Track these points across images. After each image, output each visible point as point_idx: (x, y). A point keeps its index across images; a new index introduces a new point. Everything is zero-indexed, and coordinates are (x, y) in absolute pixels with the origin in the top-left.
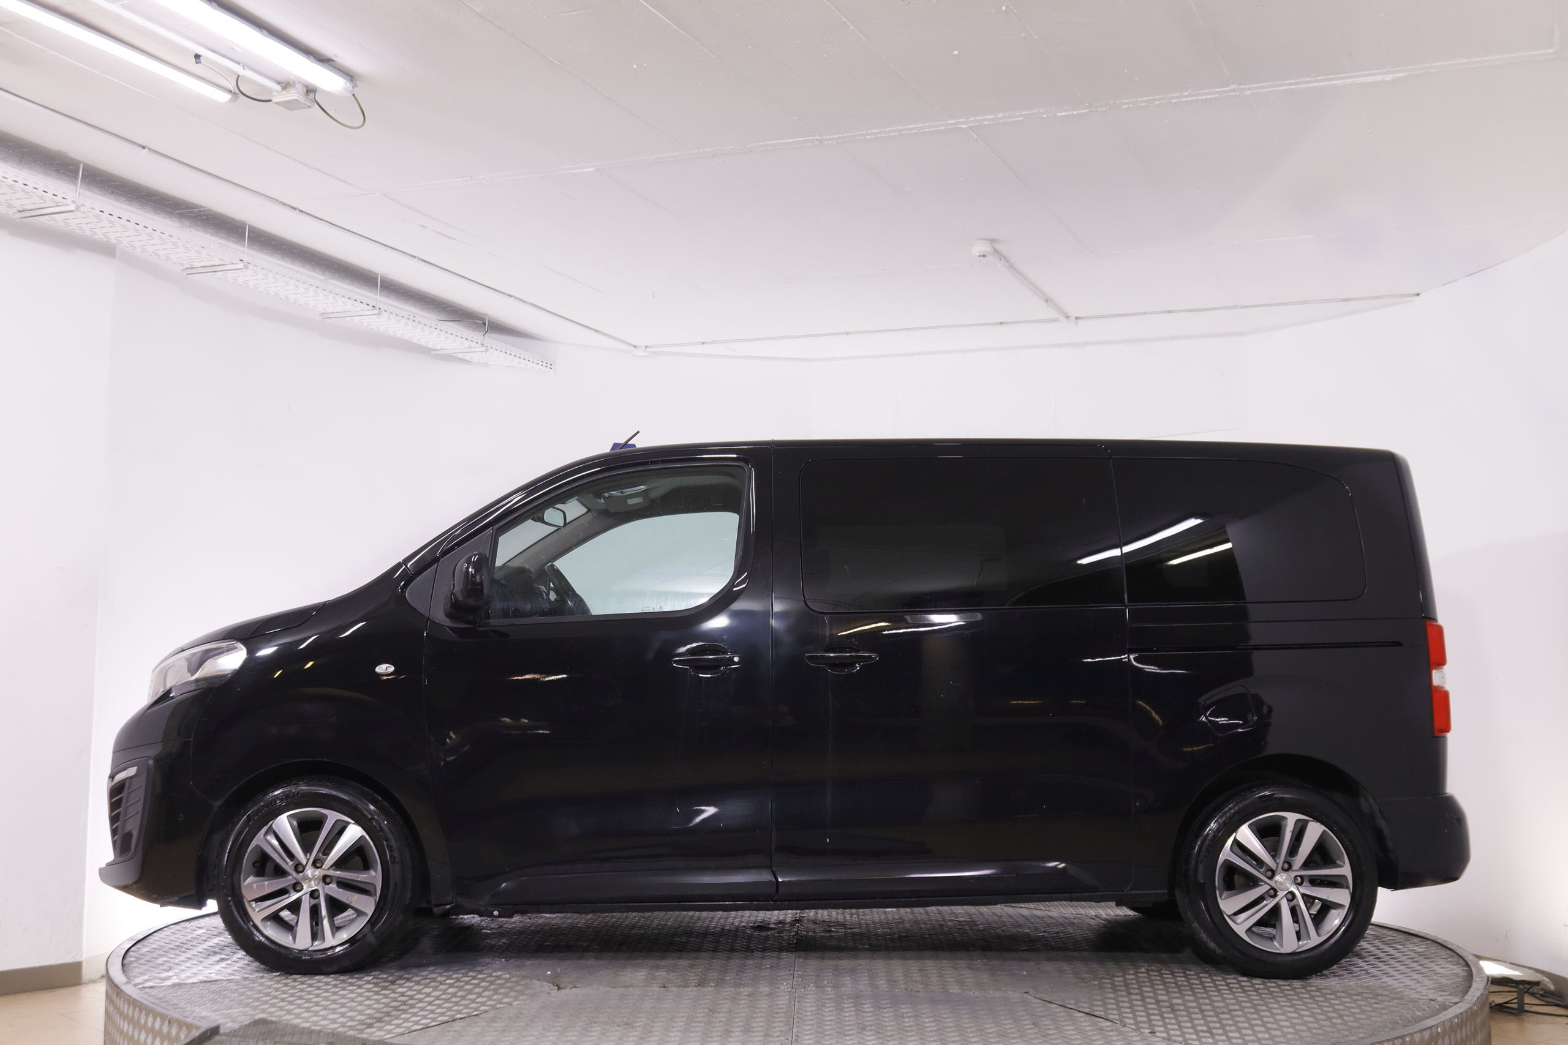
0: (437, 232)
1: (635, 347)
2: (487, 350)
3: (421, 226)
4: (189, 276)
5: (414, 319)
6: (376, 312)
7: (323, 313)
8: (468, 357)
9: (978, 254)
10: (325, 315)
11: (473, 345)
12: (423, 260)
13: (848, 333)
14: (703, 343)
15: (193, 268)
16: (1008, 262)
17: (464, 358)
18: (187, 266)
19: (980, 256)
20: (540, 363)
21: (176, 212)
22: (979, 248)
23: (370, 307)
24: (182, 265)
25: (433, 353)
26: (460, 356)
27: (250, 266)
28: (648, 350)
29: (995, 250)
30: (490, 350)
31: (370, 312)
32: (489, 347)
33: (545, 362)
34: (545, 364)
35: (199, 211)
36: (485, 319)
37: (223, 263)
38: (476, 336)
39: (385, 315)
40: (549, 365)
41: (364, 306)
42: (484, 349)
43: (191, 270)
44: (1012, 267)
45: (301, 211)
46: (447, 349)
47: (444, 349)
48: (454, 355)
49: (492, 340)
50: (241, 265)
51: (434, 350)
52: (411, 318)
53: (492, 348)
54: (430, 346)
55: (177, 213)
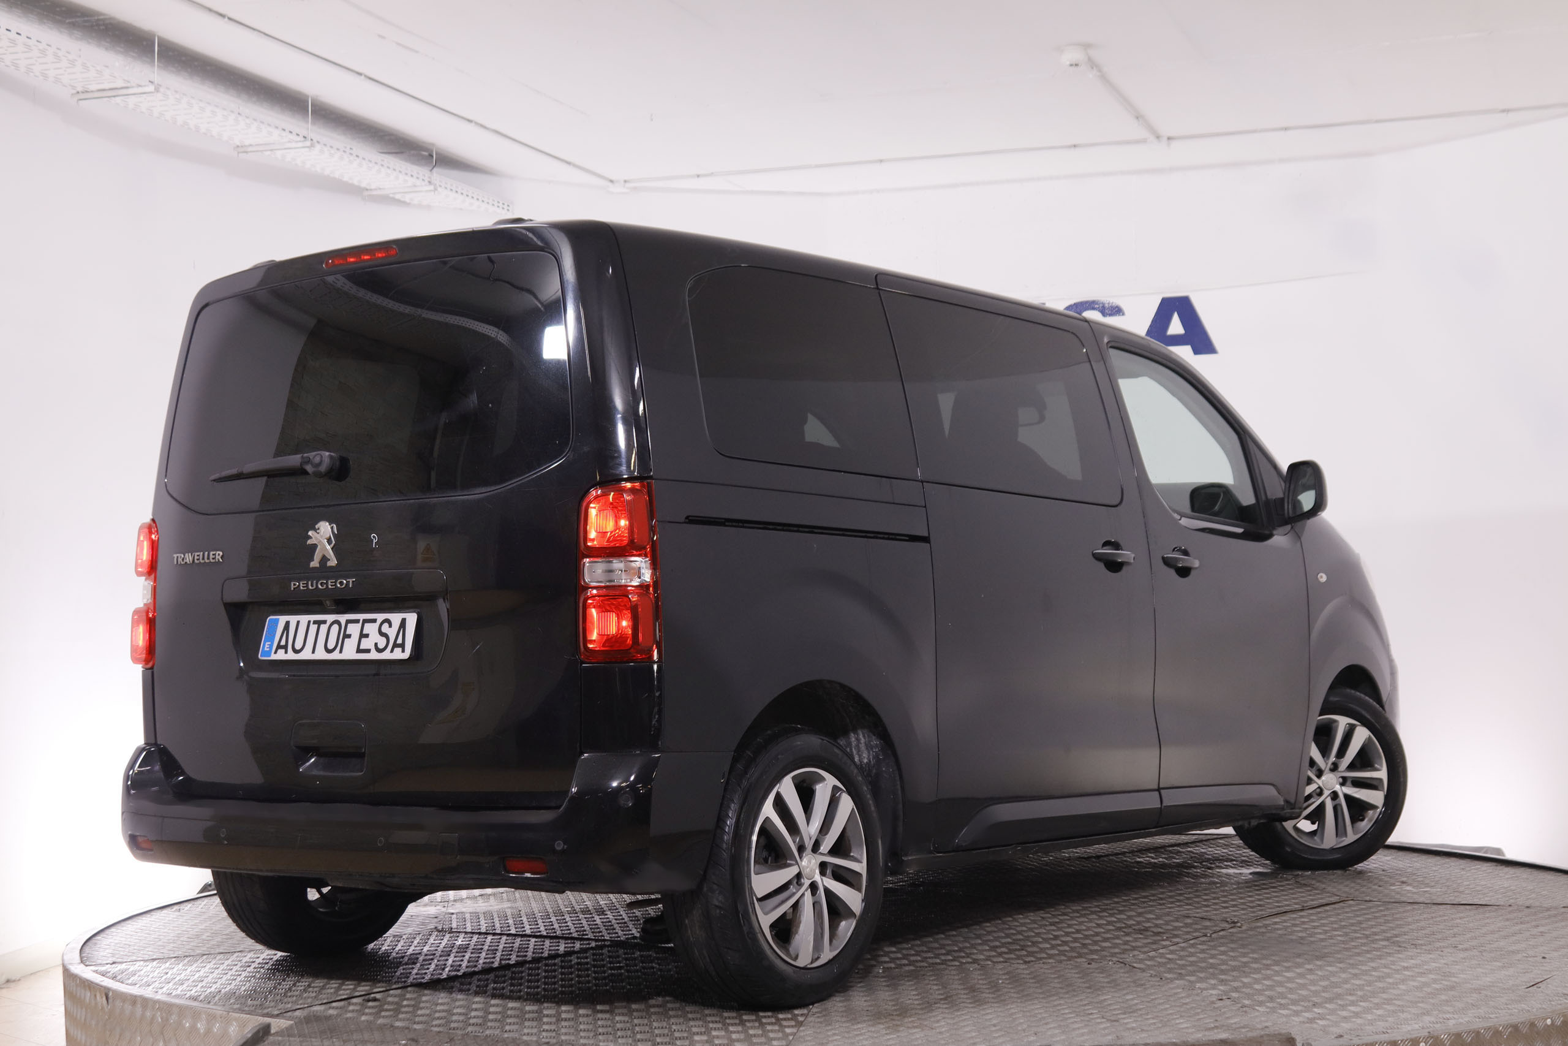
0: (398, 44)
1: (611, 181)
2: (436, 189)
3: (380, 36)
4: (80, 102)
5: (351, 151)
6: (308, 143)
7: (238, 146)
8: (407, 198)
9: (1068, 63)
10: (241, 149)
11: (418, 183)
12: (370, 79)
13: (881, 161)
14: (698, 176)
15: (87, 92)
16: (1100, 71)
17: (402, 199)
18: (80, 89)
19: (1071, 65)
20: (496, 204)
21: (67, 21)
22: (1073, 55)
23: (300, 138)
24: (73, 87)
25: (366, 193)
26: (398, 197)
27: (162, 90)
28: (628, 185)
29: (1090, 59)
30: (439, 189)
31: (300, 145)
32: (438, 185)
33: (501, 203)
34: (500, 205)
35: (98, 20)
36: (432, 151)
37: (129, 85)
38: (421, 172)
39: (318, 147)
40: (505, 207)
41: (293, 137)
42: (432, 187)
43: (83, 94)
44: (1104, 78)
45: (230, 19)
46: (384, 189)
47: (380, 189)
48: (391, 195)
49: (440, 175)
50: (151, 88)
51: (367, 190)
52: (348, 150)
53: (440, 186)
54: (364, 185)
55: (69, 23)
